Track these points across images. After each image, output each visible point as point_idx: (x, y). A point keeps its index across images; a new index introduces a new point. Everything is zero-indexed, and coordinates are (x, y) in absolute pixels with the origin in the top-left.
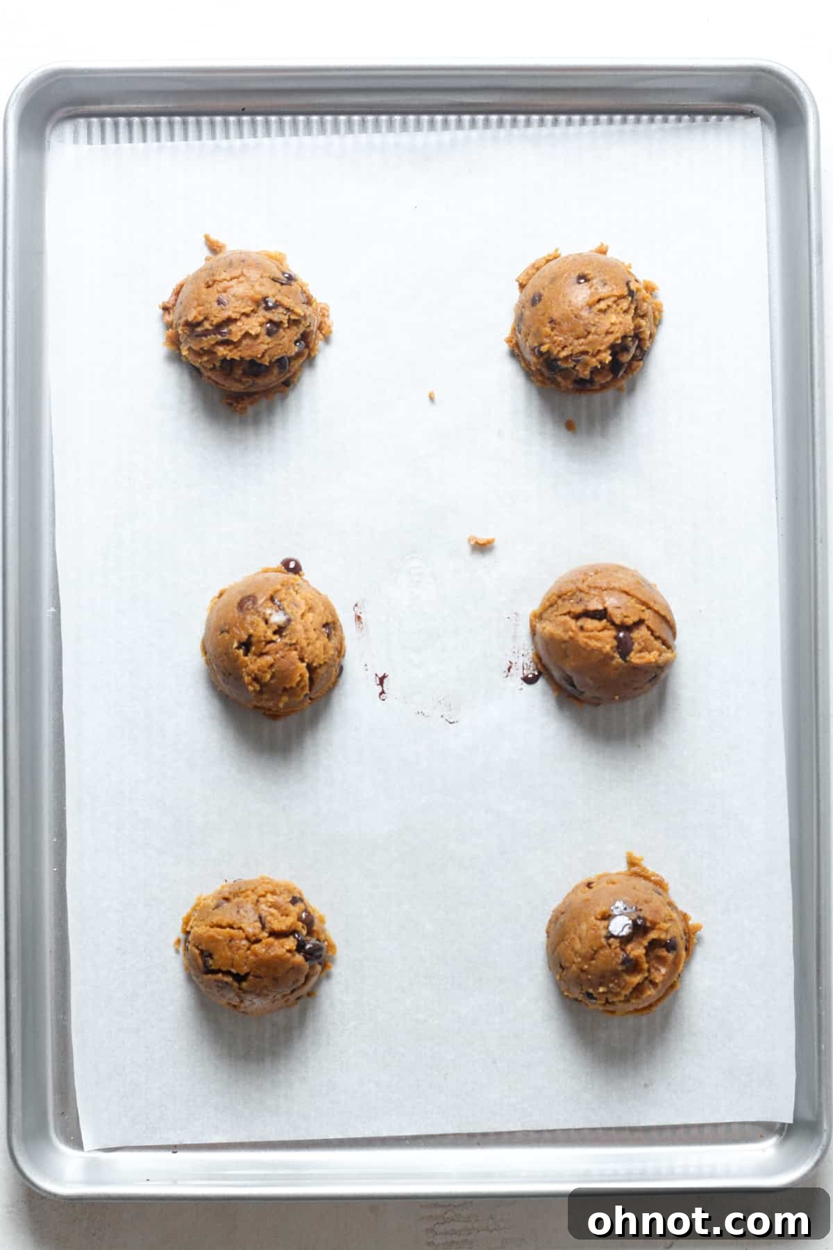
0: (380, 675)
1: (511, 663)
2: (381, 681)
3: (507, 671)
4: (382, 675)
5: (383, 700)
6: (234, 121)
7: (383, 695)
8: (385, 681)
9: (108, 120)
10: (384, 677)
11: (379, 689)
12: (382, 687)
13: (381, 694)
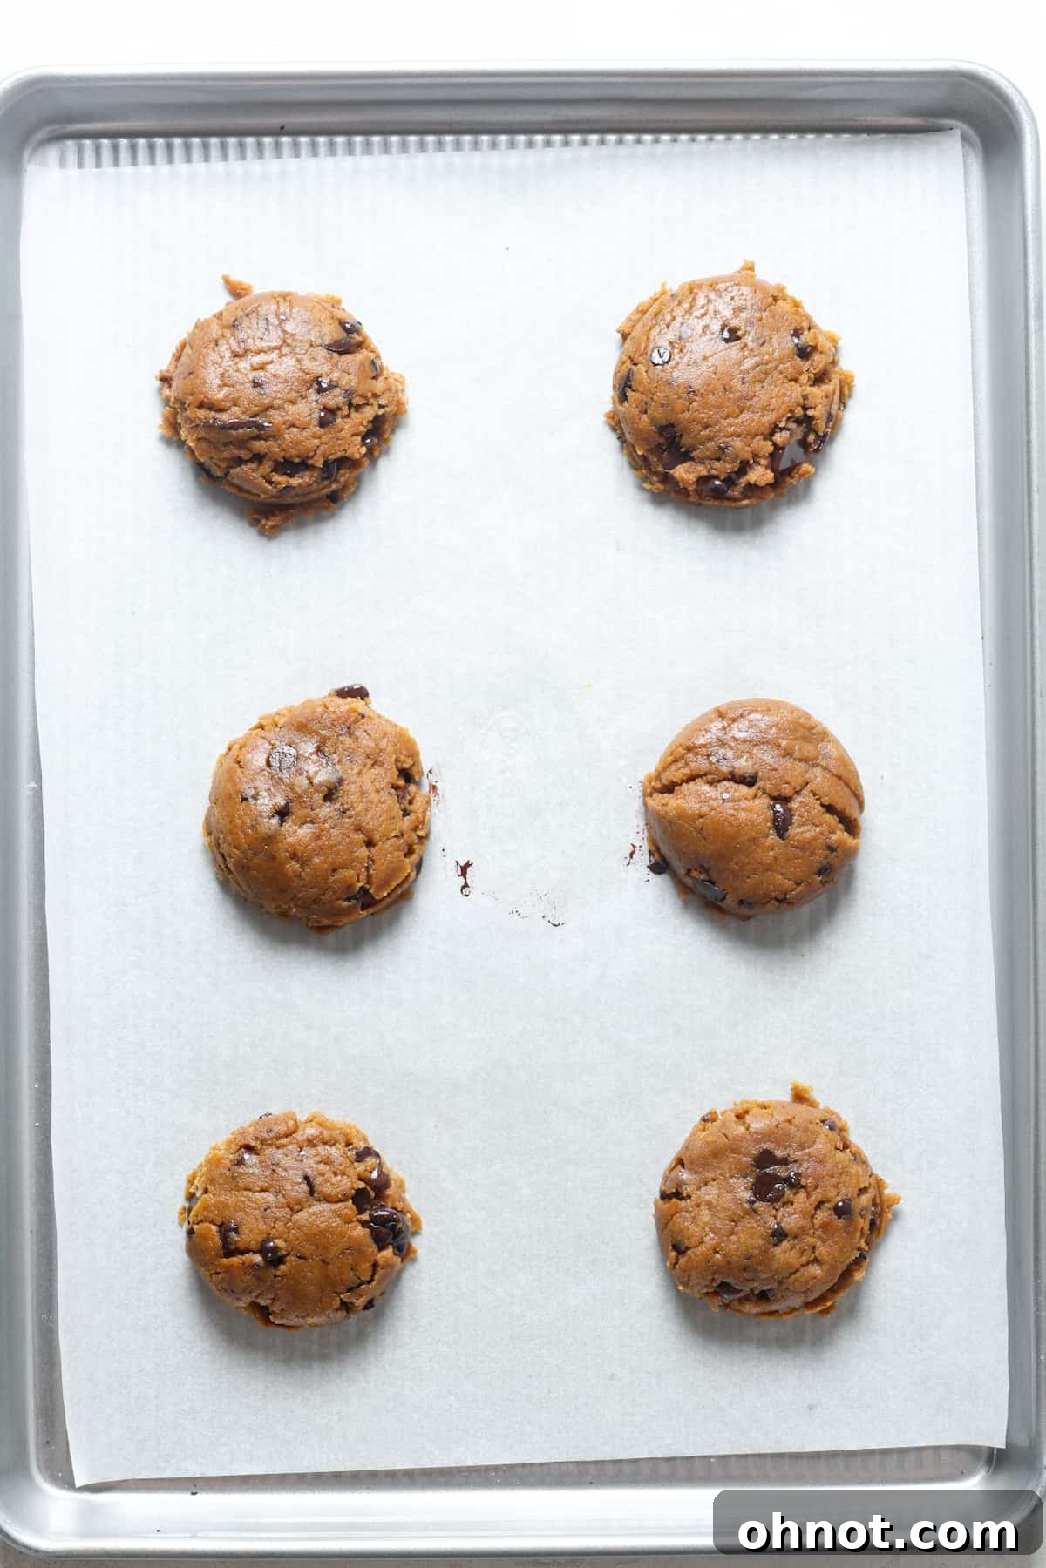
0: (463, 863)
1: (633, 846)
2: (464, 872)
3: (628, 857)
4: (465, 862)
5: (467, 896)
6: (270, 143)
7: (466, 889)
8: (469, 870)
9: (105, 142)
10: (468, 865)
11: (461, 881)
12: (465, 878)
13: (463, 888)
